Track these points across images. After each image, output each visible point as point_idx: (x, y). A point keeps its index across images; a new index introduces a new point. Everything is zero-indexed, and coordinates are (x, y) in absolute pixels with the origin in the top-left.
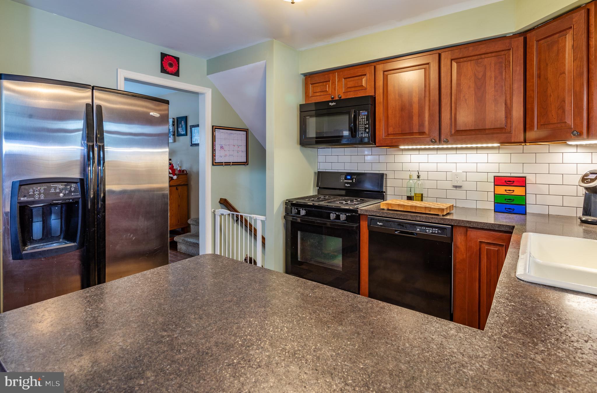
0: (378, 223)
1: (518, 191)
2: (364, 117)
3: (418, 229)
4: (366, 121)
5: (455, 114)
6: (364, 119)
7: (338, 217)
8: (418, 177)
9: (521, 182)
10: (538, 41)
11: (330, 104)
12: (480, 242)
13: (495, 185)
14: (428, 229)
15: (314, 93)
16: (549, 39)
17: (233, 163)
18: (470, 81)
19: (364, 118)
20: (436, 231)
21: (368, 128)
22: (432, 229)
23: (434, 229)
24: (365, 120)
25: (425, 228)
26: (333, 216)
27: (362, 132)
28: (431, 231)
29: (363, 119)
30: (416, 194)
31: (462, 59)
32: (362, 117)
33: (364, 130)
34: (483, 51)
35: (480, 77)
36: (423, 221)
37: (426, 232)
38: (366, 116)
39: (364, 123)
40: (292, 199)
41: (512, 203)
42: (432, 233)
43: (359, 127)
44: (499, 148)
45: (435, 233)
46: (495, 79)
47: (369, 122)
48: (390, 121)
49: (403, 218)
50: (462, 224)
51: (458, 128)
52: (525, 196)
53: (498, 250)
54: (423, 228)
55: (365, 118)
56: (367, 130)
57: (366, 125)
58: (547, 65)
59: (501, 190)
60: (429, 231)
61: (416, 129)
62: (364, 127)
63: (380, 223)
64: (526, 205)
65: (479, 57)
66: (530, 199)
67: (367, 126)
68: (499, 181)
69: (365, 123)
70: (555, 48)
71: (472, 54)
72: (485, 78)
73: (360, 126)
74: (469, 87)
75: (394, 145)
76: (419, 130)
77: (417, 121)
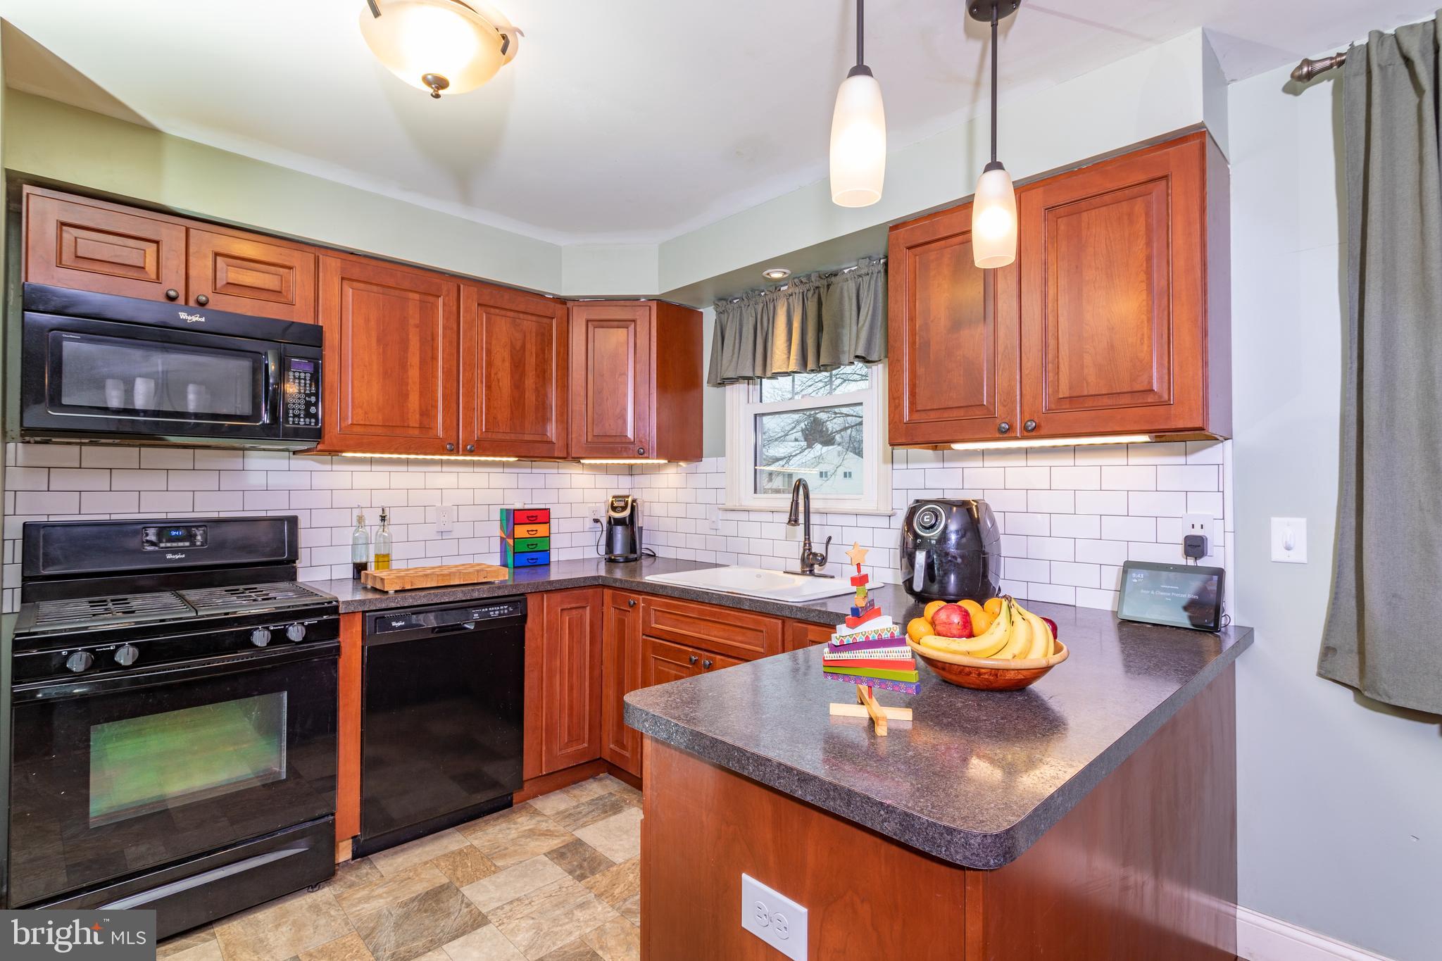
0: (394, 624)
1: (541, 530)
2: (302, 375)
3: (475, 615)
4: (311, 385)
6: (303, 381)
7: (279, 637)
8: (383, 518)
9: (540, 516)
11: (184, 316)
14: (493, 609)
15: (78, 258)
16: (604, 324)
18: (505, 351)
19: (305, 379)
20: (505, 609)
21: (315, 405)
22: (498, 608)
23: (502, 607)
24: (305, 384)
25: (486, 610)
26: (260, 637)
27: (297, 412)
28: (497, 612)
29: (300, 379)
30: (377, 556)
31: (493, 310)
32: (297, 374)
33: (303, 407)
34: (522, 307)
35: (518, 348)
36: (485, 596)
37: (490, 616)
38: (308, 375)
39: (302, 391)
41: (536, 549)
42: (500, 615)
45: (504, 614)
46: (536, 357)
47: (318, 391)
49: (447, 600)
52: (549, 537)
54: (483, 610)
55: (308, 378)
56: (313, 410)
57: (309, 395)
59: (524, 531)
60: (494, 613)
61: (414, 418)
62: (303, 402)
63: (397, 622)
64: (549, 549)
65: (517, 314)
67: (313, 399)
69: (308, 392)
71: (506, 306)
72: (524, 351)
73: (291, 396)
74: (504, 360)
76: (421, 423)
77: (417, 403)
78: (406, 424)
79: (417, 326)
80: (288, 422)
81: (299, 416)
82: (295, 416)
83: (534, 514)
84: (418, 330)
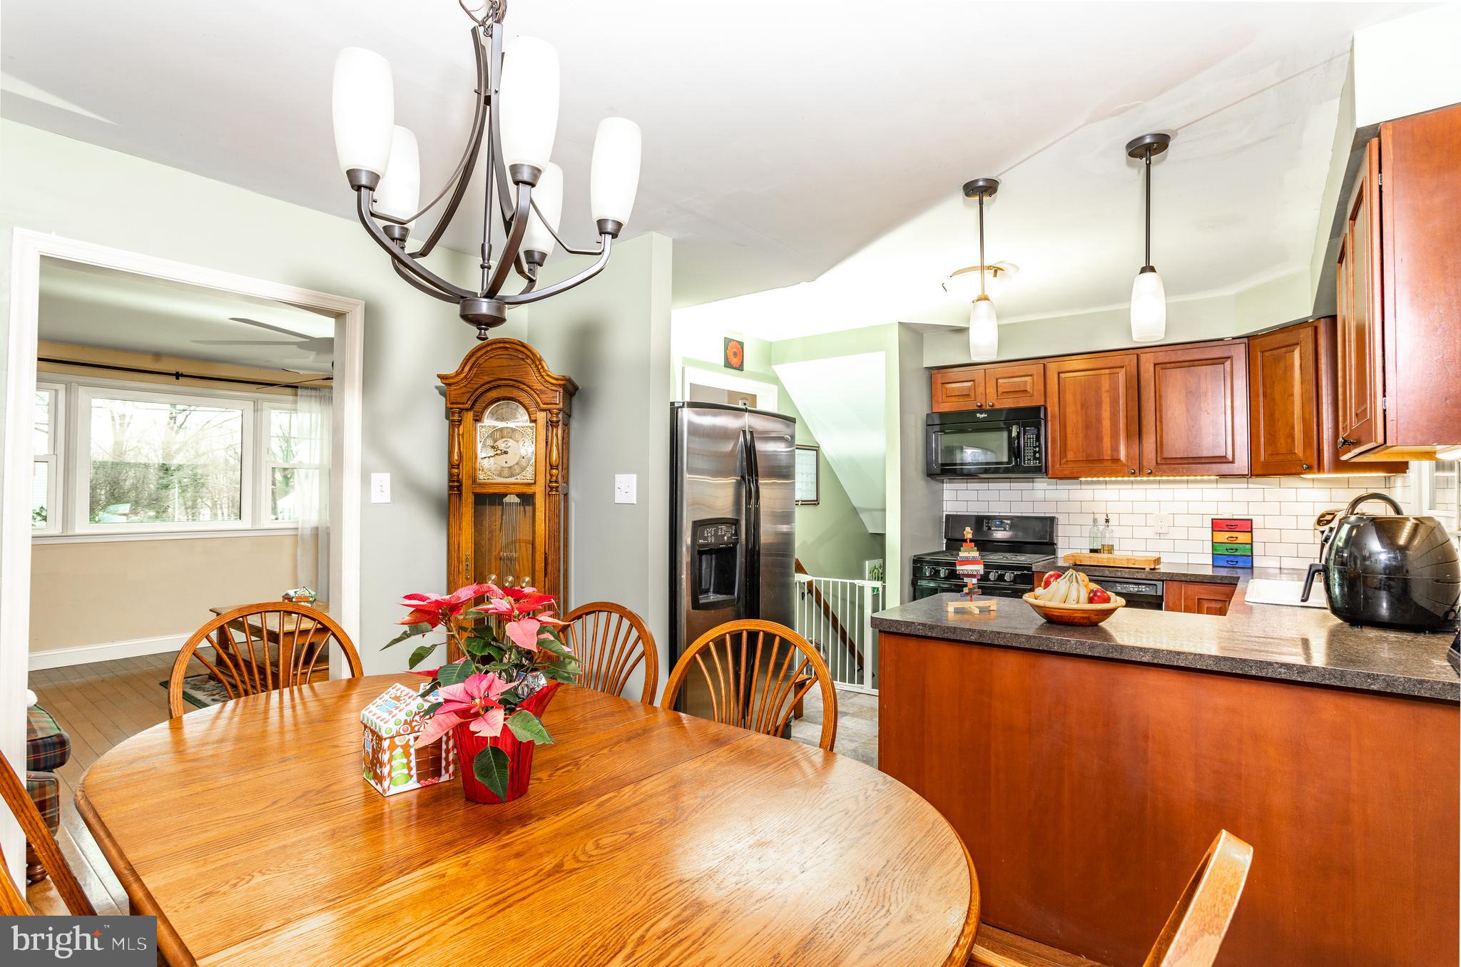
1: (1243, 537)
2: (1032, 436)
3: (1118, 588)
4: (1036, 442)
5: (1161, 437)
7: (1001, 578)
8: (1107, 521)
9: (1245, 526)
10: (1262, 352)
11: (978, 415)
12: (1199, 599)
13: (1213, 531)
14: (1133, 586)
15: (947, 396)
16: (1275, 352)
17: (802, 501)
18: (1180, 395)
19: (1033, 438)
20: (1143, 588)
21: (1038, 452)
22: (1137, 586)
23: (1140, 587)
25: (1127, 586)
26: (993, 576)
27: (1029, 458)
28: (1136, 589)
29: (1030, 438)
30: (1103, 546)
31: (1168, 365)
32: (1029, 436)
33: (1032, 455)
34: (1196, 357)
35: (1193, 390)
36: (1126, 576)
37: (1130, 591)
38: (1035, 435)
39: (1032, 446)
40: (922, 555)
41: (1235, 553)
42: (1138, 591)
43: (1024, 453)
44: (1217, 481)
47: (1040, 444)
48: (1069, 442)
49: (1097, 575)
50: (1176, 578)
51: (1166, 455)
52: (1252, 544)
53: (1220, 608)
54: (1125, 586)
56: (1037, 455)
57: (1035, 447)
58: (1274, 382)
59: (1223, 537)
60: (1134, 589)
61: (1107, 454)
62: (1032, 451)
64: (1252, 556)
65: (1191, 363)
66: (1257, 549)
67: (1037, 449)
68: (1217, 525)
69: (1034, 445)
70: (1282, 365)
71: (1180, 360)
72: (1200, 391)
73: (1026, 448)
74: (1179, 402)
75: (1073, 477)
76: (1112, 456)
77: (1109, 444)
78: (1101, 458)
79: (1107, 392)
80: (1025, 464)
81: (1030, 460)
82: (1028, 460)
83: (1234, 523)
84: (1108, 394)
